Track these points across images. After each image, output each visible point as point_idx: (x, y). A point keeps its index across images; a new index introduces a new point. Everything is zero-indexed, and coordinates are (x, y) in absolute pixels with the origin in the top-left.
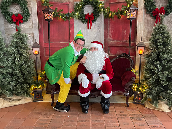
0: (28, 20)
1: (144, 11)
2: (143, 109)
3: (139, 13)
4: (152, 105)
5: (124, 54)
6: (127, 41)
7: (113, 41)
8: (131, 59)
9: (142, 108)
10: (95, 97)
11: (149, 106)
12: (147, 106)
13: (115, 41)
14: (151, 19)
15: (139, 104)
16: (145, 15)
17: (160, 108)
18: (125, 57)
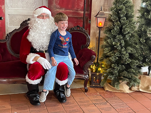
2: (103, 93)
4: (112, 87)
5: (78, 27)
6: (78, 11)
7: (60, 9)
8: (87, 33)
9: (102, 91)
11: (109, 89)
12: (107, 89)
13: (64, 9)
15: (97, 87)
17: (122, 89)
18: (78, 31)
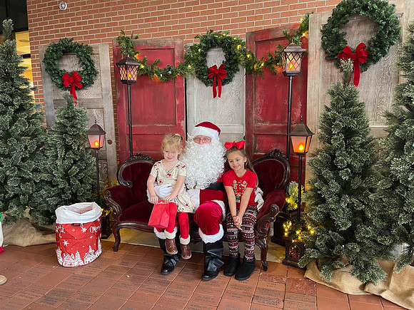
0: (93, 83)
1: (322, 55)
3: (311, 59)
5: (276, 151)
7: (263, 122)
14: (338, 72)
15: (294, 266)
16: (326, 64)
17: (335, 283)
18: (276, 158)
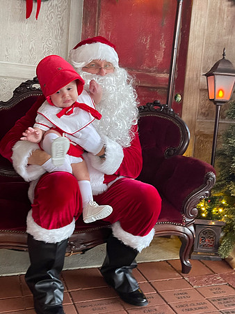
2: (231, 275)
5: (156, 103)
8: (181, 119)
10: (84, 251)
15: (209, 259)
